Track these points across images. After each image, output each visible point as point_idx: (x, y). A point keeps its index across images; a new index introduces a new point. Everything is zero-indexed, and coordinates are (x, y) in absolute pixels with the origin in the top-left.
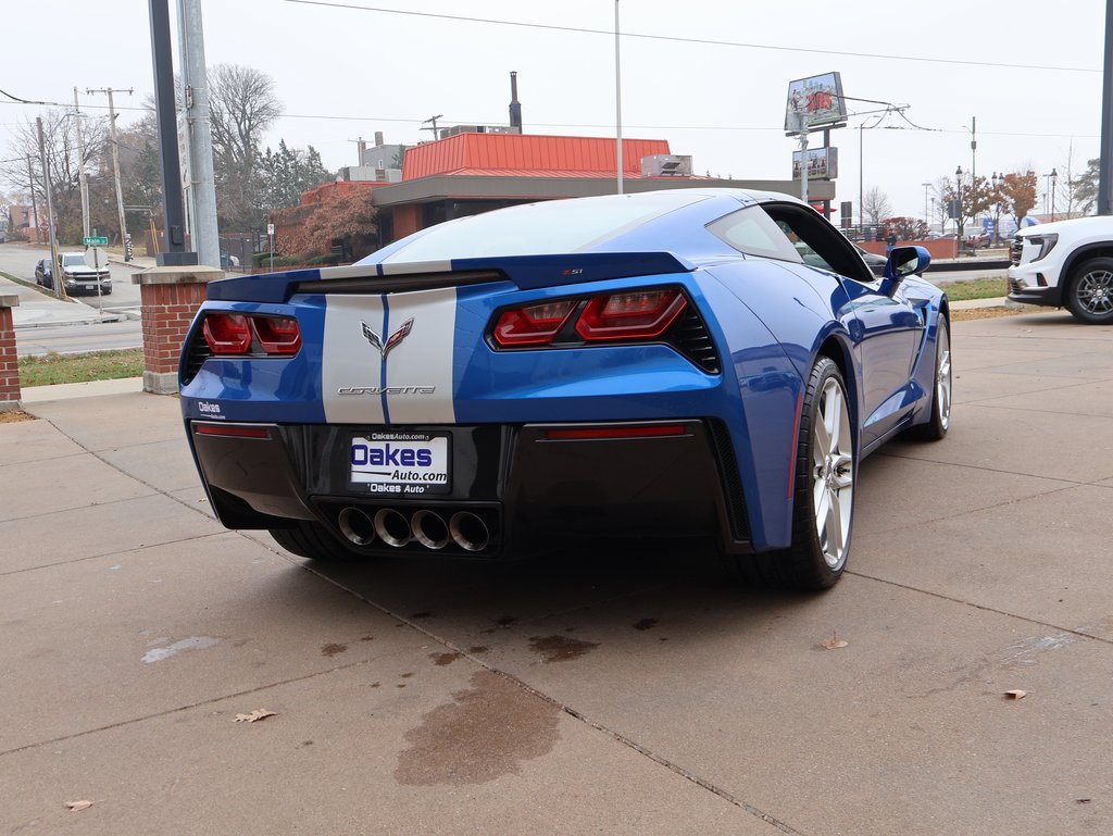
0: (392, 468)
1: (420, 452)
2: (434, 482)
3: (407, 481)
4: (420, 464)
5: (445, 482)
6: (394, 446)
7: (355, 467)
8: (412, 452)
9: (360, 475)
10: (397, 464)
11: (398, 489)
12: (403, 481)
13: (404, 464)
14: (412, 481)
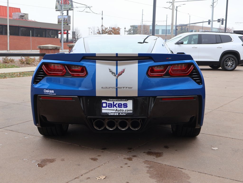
0: (115, 108)
1: (124, 104)
2: (128, 112)
3: (120, 112)
4: (124, 107)
5: (132, 112)
6: (115, 103)
7: (103, 108)
8: (121, 104)
9: (104, 110)
10: (116, 107)
11: (118, 114)
12: (119, 112)
13: (119, 107)
14: (121, 112)
